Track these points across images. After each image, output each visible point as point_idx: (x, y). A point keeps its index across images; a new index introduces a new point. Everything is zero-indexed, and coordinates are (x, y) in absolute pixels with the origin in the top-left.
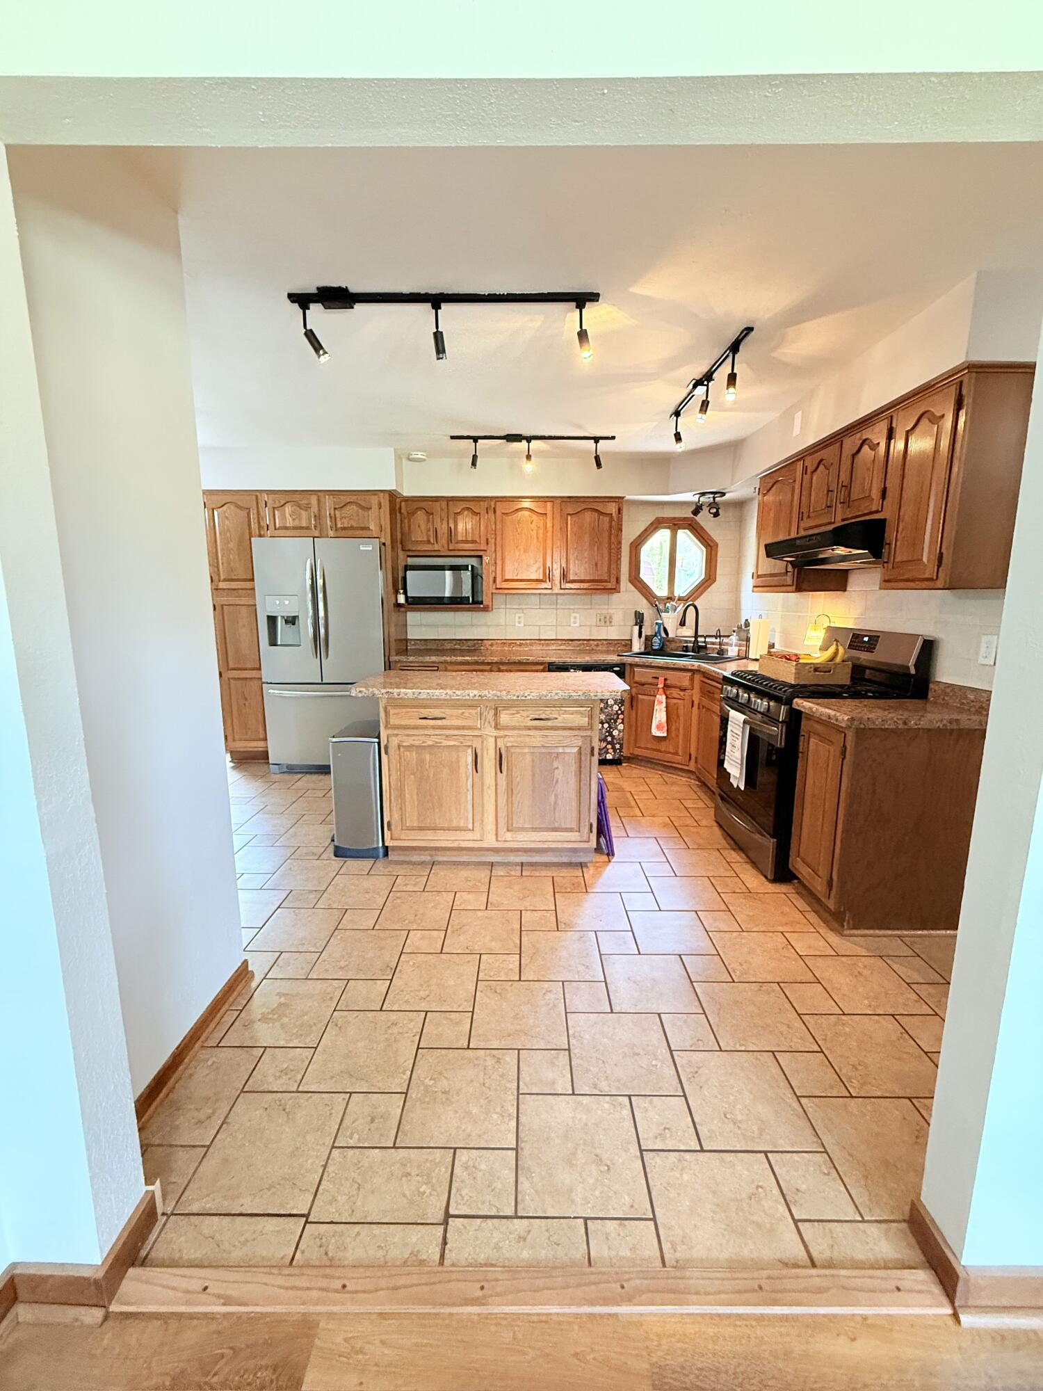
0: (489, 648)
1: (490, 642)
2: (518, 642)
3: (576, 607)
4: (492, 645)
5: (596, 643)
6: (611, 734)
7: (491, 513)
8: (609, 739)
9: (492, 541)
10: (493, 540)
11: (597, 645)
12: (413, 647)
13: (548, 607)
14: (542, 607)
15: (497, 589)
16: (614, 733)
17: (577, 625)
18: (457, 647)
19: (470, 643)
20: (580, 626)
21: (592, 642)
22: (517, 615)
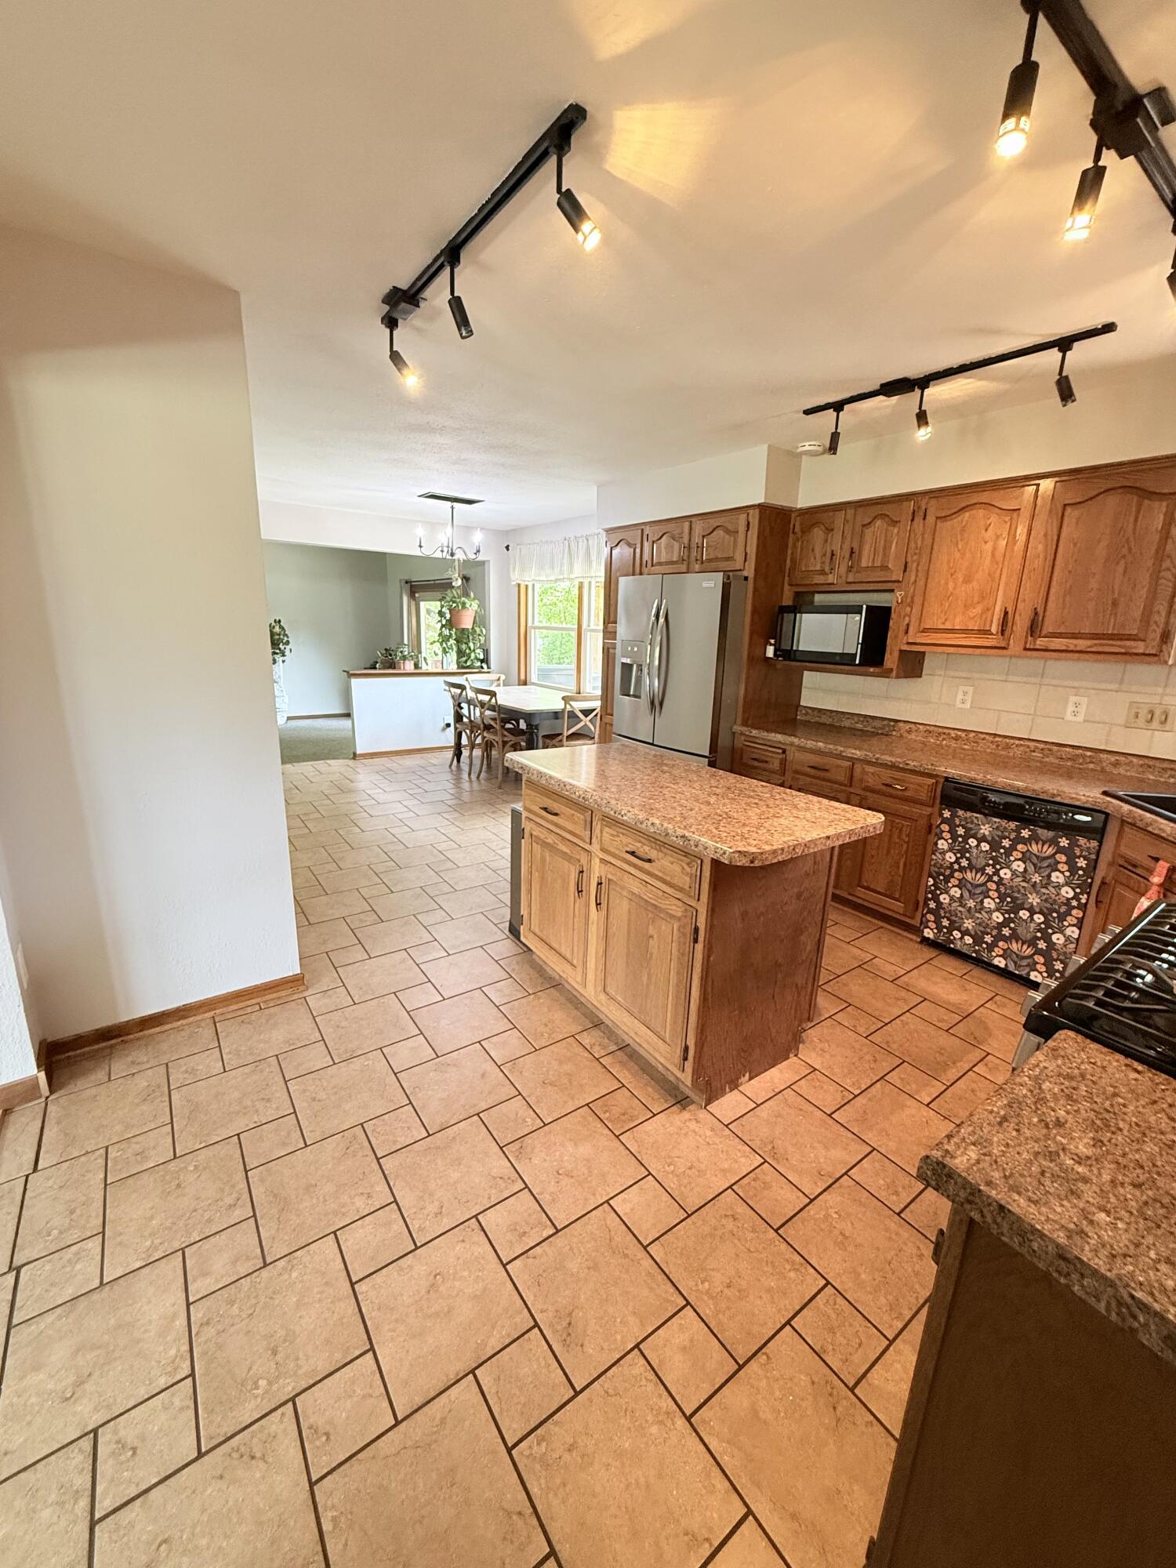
0: (905, 735)
1: (908, 727)
2: (953, 734)
3: (1084, 684)
4: (909, 732)
5: (1113, 759)
6: (1047, 938)
7: (918, 519)
8: (1042, 945)
9: (913, 566)
10: (915, 565)
11: (1116, 764)
12: (803, 718)
13: (1025, 679)
14: (1010, 678)
15: (908, 643)
16: (1054, 938)
17: (1080, 718)
18: (859, 726)
19: (877, 724)
20: (1085, 721)
21: (1103, 756)
22: (962, 688)
